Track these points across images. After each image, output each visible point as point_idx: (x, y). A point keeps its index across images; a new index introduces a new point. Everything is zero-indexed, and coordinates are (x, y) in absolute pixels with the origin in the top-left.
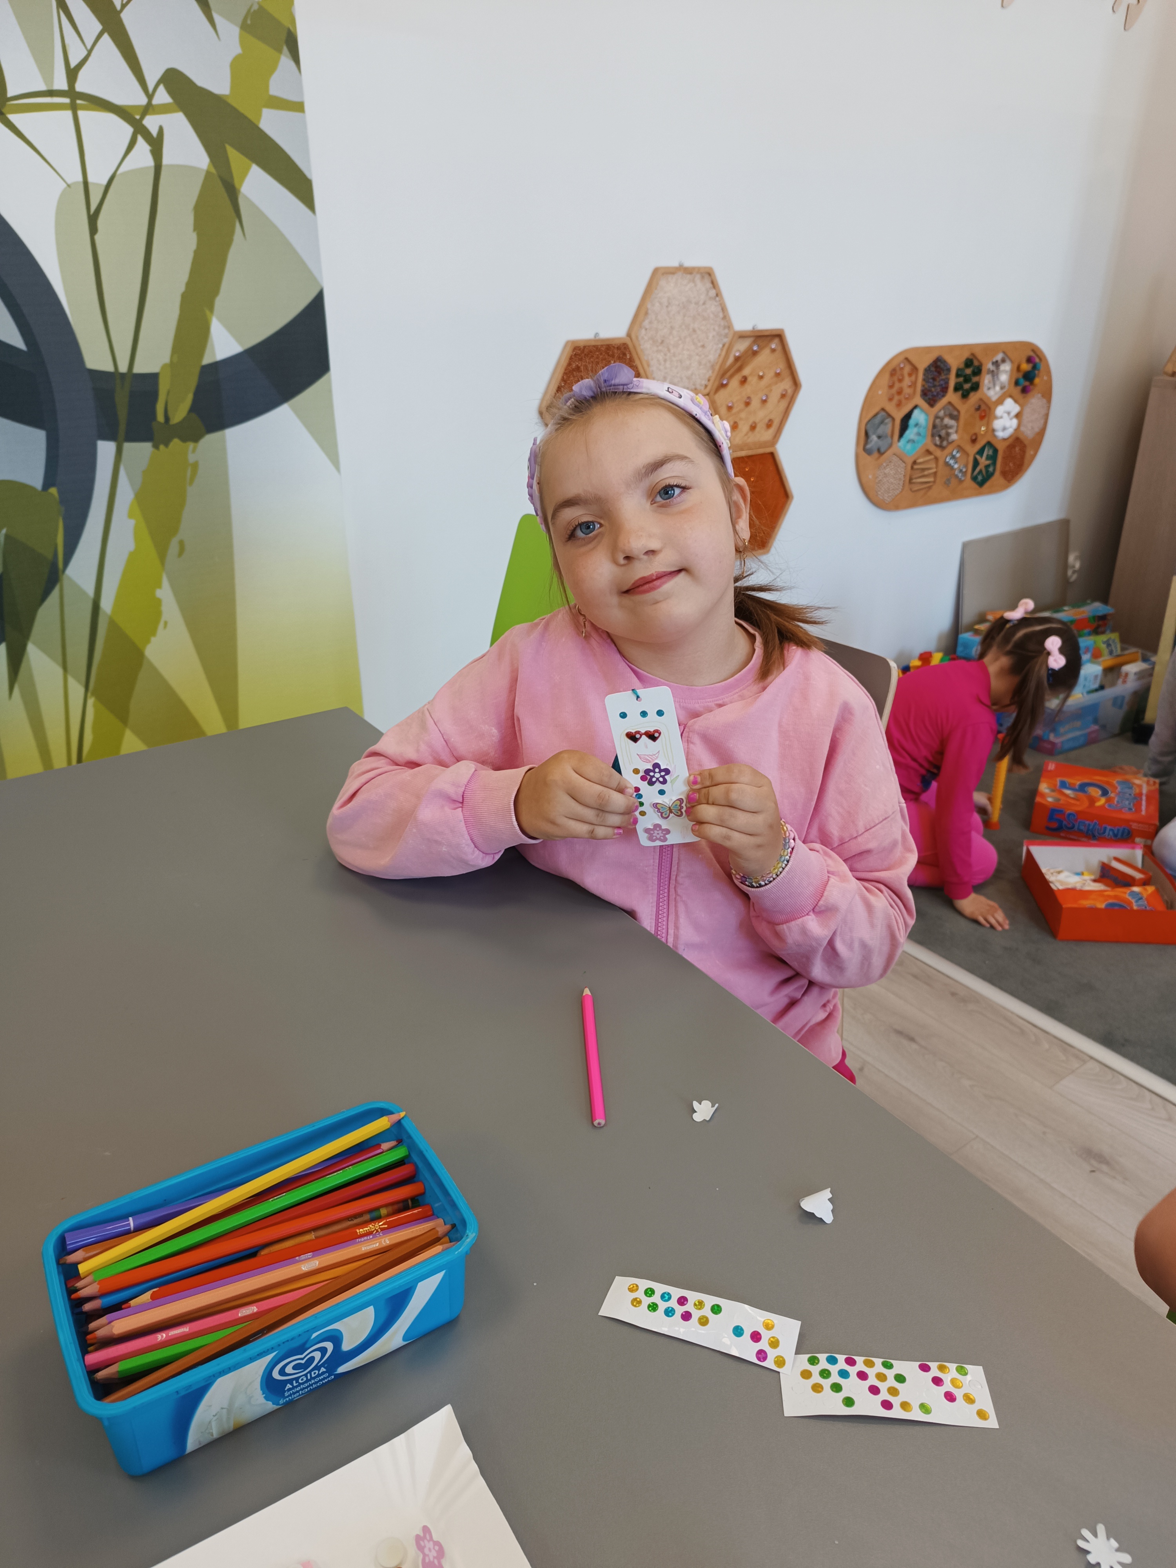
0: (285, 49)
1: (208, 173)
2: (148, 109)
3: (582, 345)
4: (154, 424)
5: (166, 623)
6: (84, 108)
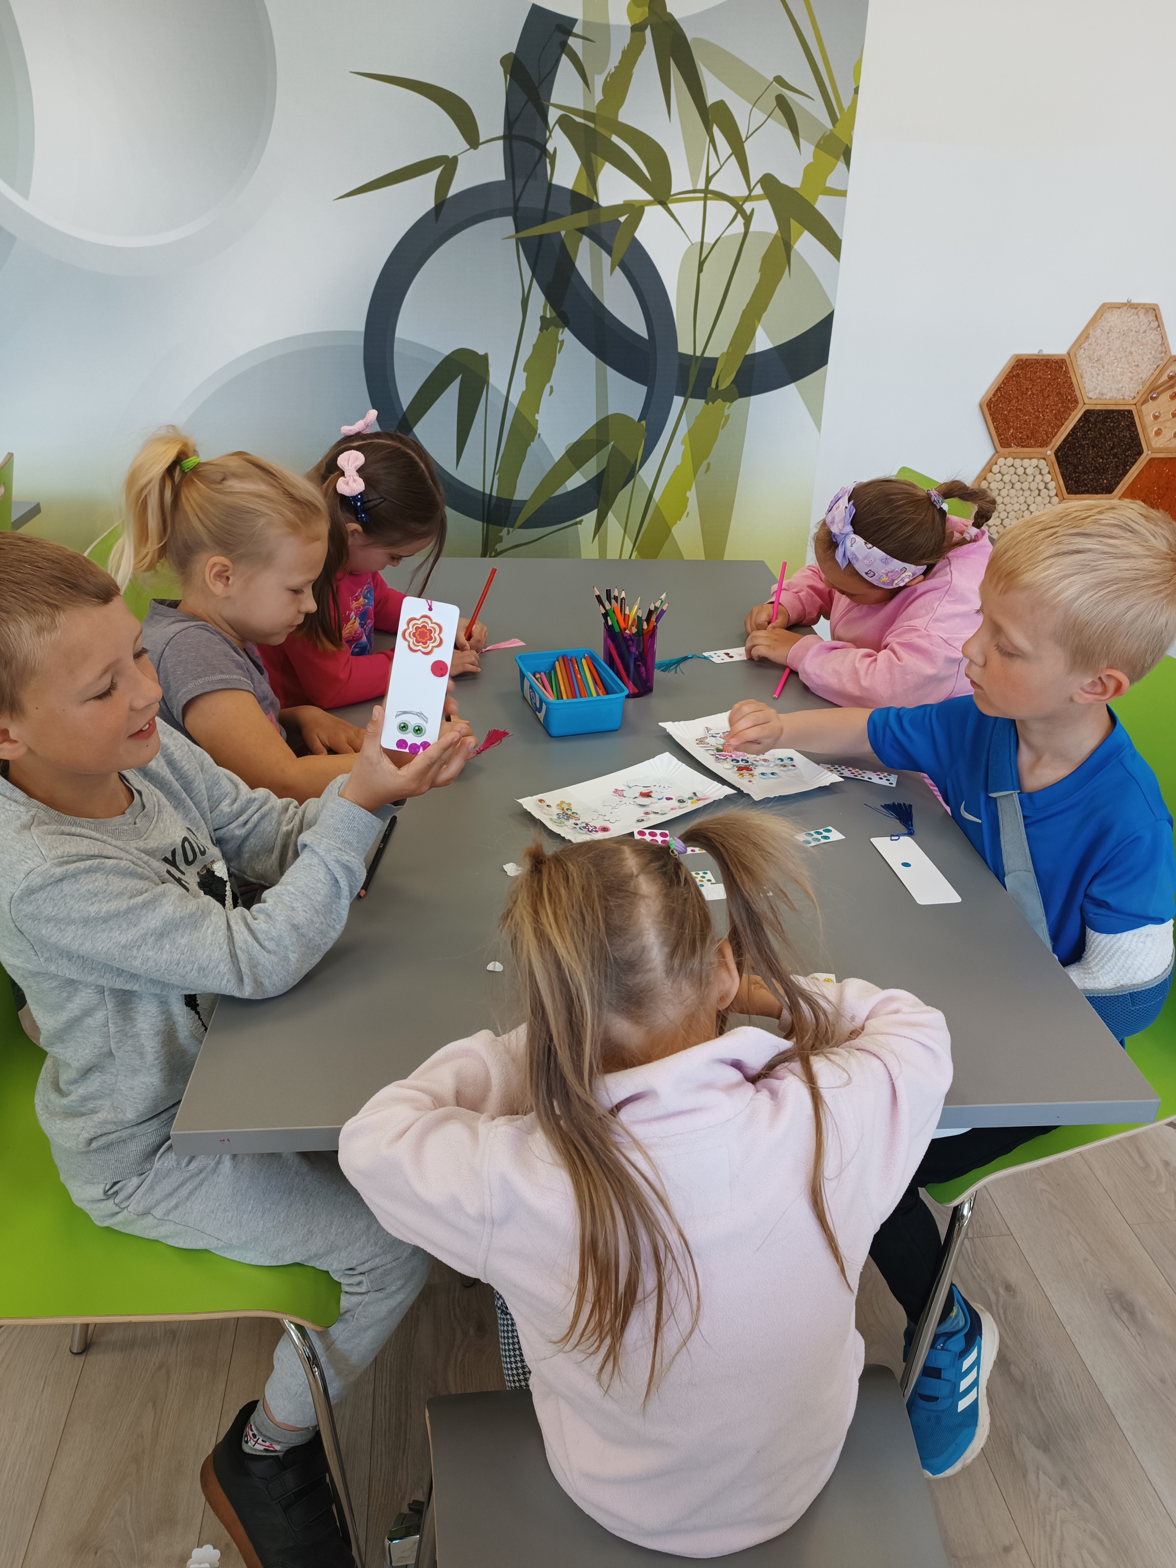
0: (842, 158)
1: (776, 236)
2: (748, 198)
3: (1024, 358)
4: (709, 389)
5: (688, 513)
6: (711, 199)
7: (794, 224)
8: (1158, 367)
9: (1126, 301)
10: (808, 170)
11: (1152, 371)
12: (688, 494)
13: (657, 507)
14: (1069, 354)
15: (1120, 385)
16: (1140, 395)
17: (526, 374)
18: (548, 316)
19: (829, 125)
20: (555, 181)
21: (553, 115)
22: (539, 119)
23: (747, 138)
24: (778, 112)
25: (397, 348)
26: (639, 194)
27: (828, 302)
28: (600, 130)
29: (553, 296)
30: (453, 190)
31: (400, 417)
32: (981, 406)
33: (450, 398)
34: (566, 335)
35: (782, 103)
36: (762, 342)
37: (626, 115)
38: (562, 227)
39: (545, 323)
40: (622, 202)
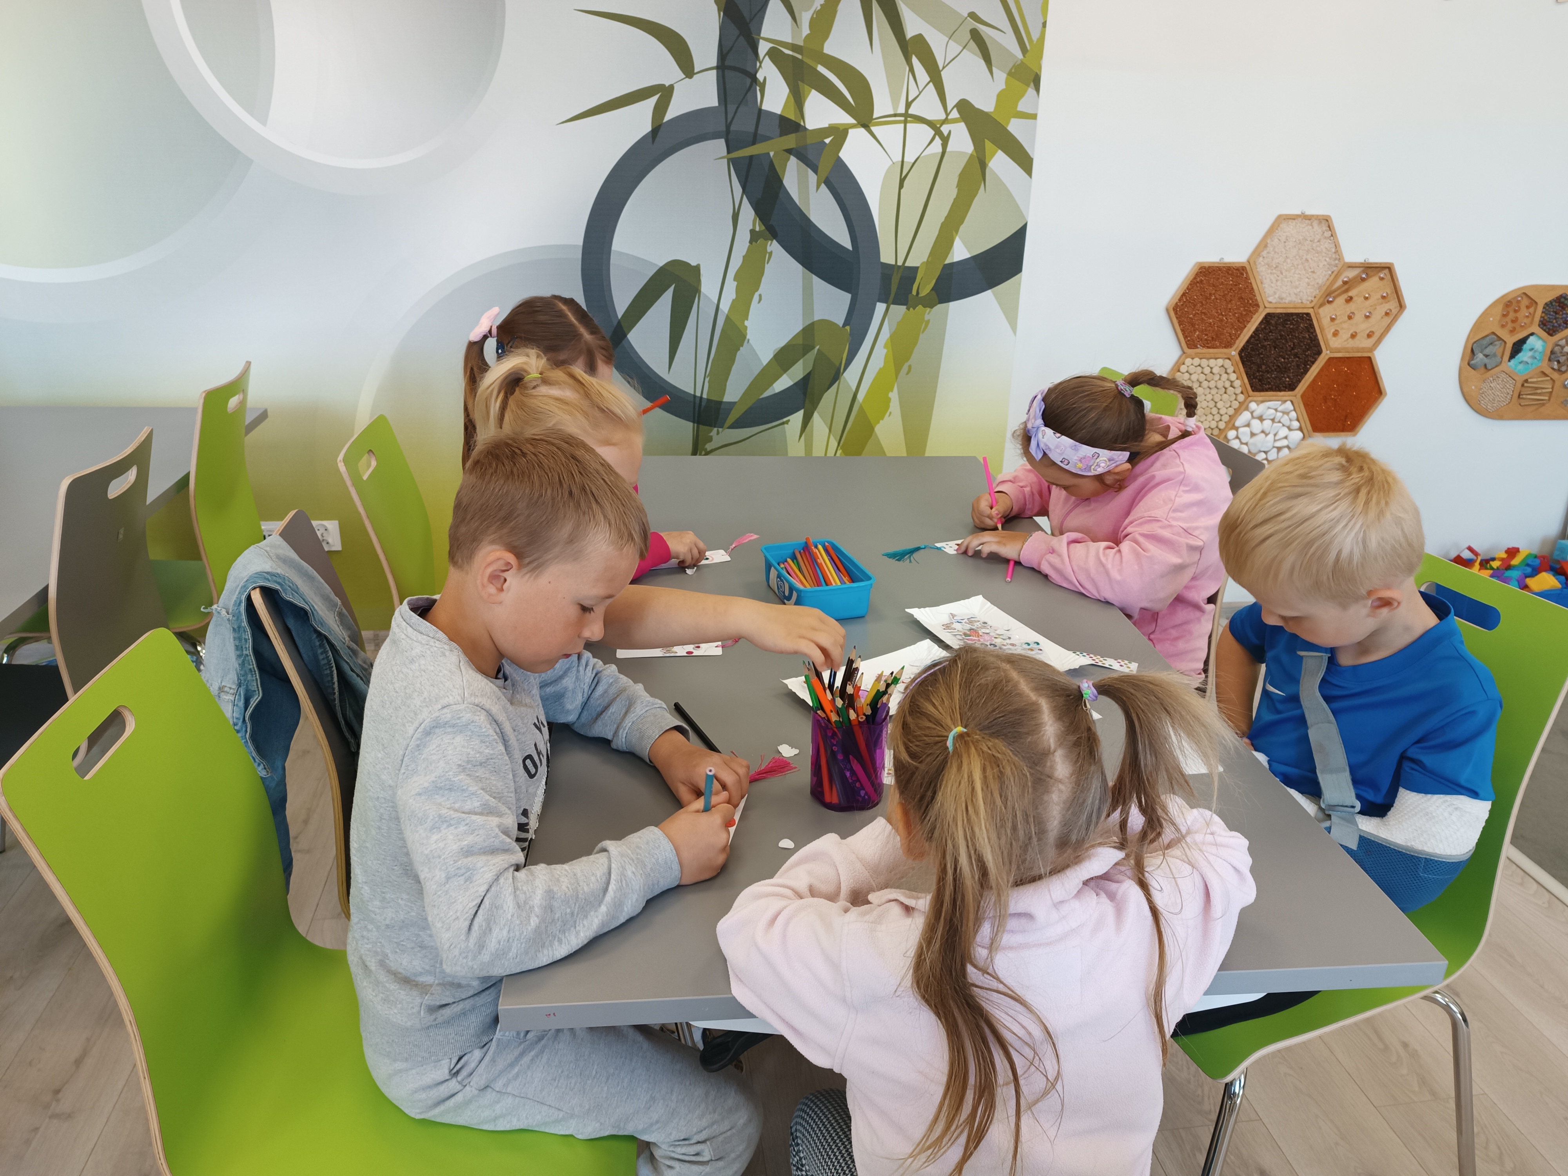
0: (1032, 84)
1: (971, 156)
3: (1207, 266)
4: (910, 295)
5: (890, 413)
6: (911, 122)
7: (988, 145)
8: (1333, 272)
9: (1299, 213)
10: (1000, 96)
11: (1327, 277)
12: (891, 395)
13: (861, 408)
14: (1248, 262)
15: (1298, 290)
16: (1317, 299)
17: (736, 283)
18: (757, 229)
19: (1019, 55)
20: (765, 107)
21: (763, 48)
22: (750, 51)
23: (944, 68)
24: (972, 44)
25: (614, 260)
26: (842, 118)
27: (1022, 216)
28: (807, 60)
29: (763, 210)
30: (668, 117)
31: (615, 323)
32: (1167, 310)
33: (664, 305)
34: (774, 247)
35: (977, 37)
36: (960, 252)
37: (830, 48)
38: (771, 149)
39: (754, 236)
40: (827, 126)
